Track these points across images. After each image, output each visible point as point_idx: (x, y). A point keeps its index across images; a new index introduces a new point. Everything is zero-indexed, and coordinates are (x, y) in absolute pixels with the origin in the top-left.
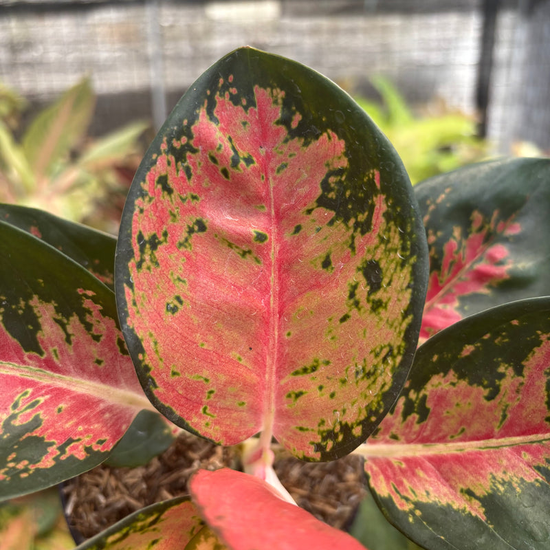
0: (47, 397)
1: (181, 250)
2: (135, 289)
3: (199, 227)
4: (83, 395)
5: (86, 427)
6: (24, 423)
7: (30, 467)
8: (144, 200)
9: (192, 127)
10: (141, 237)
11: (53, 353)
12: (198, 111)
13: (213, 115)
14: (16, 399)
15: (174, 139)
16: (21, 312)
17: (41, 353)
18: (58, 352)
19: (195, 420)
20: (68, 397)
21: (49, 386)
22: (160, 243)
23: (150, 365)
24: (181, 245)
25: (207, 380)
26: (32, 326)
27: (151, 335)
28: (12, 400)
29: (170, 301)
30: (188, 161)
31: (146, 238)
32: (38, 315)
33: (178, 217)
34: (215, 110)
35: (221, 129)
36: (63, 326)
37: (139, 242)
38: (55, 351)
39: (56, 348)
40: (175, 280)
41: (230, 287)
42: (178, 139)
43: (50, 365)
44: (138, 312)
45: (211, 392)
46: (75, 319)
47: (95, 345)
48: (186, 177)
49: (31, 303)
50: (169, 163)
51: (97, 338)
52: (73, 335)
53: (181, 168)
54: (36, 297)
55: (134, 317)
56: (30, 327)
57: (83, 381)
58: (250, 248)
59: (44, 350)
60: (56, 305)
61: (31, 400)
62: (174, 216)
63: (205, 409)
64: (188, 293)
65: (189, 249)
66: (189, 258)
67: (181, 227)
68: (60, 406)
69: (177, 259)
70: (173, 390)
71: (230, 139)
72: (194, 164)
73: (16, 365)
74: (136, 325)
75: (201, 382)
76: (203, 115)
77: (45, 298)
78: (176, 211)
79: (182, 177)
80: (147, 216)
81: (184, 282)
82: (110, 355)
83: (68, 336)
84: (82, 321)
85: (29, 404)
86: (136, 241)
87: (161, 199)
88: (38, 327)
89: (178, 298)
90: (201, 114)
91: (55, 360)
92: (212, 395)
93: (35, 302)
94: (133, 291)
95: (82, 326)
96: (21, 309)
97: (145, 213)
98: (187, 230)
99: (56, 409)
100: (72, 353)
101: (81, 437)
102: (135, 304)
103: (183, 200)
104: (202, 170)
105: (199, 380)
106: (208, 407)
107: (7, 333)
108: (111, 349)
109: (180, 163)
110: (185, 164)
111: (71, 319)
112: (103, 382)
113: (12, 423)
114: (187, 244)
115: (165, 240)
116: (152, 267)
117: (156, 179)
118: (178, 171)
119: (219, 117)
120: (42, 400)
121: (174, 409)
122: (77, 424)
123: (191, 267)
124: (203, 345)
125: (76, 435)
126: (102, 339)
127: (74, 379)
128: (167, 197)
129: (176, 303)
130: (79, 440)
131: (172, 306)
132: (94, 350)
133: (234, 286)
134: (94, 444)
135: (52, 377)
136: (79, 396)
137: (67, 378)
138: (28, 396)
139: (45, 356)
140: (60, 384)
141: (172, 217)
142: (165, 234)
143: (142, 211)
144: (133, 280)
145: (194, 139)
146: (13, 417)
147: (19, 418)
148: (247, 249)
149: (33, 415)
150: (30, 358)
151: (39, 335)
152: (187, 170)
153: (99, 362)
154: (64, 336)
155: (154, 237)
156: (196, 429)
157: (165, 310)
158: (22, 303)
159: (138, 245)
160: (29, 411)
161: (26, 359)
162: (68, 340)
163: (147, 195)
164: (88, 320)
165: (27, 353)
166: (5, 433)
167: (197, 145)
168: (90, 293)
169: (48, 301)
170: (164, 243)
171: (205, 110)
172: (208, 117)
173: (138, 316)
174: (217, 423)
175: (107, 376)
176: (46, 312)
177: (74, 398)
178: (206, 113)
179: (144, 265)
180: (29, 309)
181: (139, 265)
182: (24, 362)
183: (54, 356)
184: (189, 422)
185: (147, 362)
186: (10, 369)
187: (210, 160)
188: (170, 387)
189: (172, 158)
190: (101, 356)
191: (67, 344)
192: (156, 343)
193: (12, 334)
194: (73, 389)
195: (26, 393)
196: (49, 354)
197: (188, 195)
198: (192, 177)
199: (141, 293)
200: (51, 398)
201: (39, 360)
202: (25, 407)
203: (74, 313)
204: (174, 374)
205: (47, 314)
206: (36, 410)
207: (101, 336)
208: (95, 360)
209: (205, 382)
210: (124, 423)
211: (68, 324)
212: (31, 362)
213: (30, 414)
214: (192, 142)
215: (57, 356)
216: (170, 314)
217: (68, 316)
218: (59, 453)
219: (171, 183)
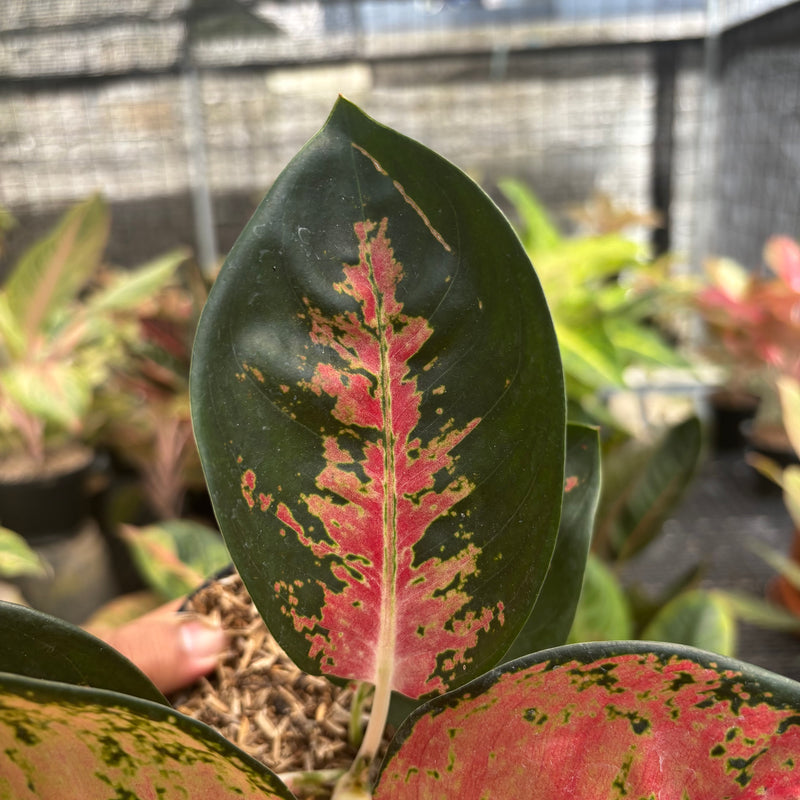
0: (368, 586)
1: (605, 709)
2: (547, 673)
3: (639, 724)
4: (378, 620)
5: (344, 639)
6: (335, 574)
7: (293, 609)
8: (657, 662)
9: (764, 704)
10: (609, 667)
11: (418, 578)
12: (787, 707)
13: (789, 724)
14: (359, 555)
15: (742, 685)
16: (457, 535)
17: (415, 564)
18: (421, 582)
19: (400, 763)
20: (372, 605)
21: (380, 581)
22: (608, 687)
23: (459, 707)
24: (611, 709)
25: (450, 768)
26: (444, 551)
27: (494, 701)
28: (356, 552)
29: (539, 711)
30: (719, 703)
31: (610, 673)
32: (459, 556)
33: (644, 700)
34: (796, 726)
35: (774, 739)
36: (453, 586)
37: (604, 667)
38: (421, 579)
39: (426, 580)
40: (566, 711)
41: (571, 774)
42: (745, 690)
43: (405, 576)
44: (518, 682)
45: (436, 775)
46: (465, 599)
47: (441, 625)
48: (698, 702)
49: (471, 546)
50: (710, 683)
51: (449, 626)
52: (446, 598)
53: (708, 695)
54: (479, 551)
55: (513, 679)
56: (442, 549)
57: (394, 615)
58: (629, 792)
59: (419, 567)
60: (476, 575)
61: (361, 570)
62: (645, 696)
63: (415, 770)
64: (553, 728)
65: (608, 717)
66: (596, 720)
67: (634, 705)
68: (361, 602)
69: (593, 708)
70: (432, 735)
71: (764, 751)
72: (718, 710)
73: (396, 540)
74: (502, 683)
75: (447, 762)
76: (784, 714)
77: (481, 562)
78: (650, 696)
79: (696, 698)
80: (637, 669)
81: (566, 720)
82: (432, 643)
83: (443, 593)
84: (465, 608)
85: (356, 570)
86: (604, 663)
87: (663, 680)
88: (445, 557)
89: (544, 718)
90: (785, 711)
91: (412, 581)
92: (432, 776)
93: (473, 550)
94: (543, 672)
95: (460, 608)
96: (461, 535)
97: (640, 666)
98: (632, 712)
99: (356, 600)
100: (424, 599)
101: (332, 640)
102: (528, 677)
103: (668, 703)
104: (713, 719)
105: (449, 759)
106: (417, 774)
107: (429, 524)
108: (439, 644)
109: (714, 694)
110: (715, 700)
111: (465, 594)
112: (399, 637)
113: (333, 562)
114: (613, 714)
115: (612, 692)
116: (576, 685)
117: (686, 672)
118: (703, 693)
119: (787, 732)
120: (364, 581)
121: (410, 738)
122: (345, 629)
123: (586, 724)
124: (493, 756)
125: (333, 634)
126: (449, 632)
127: (394, 605)
128: (667, 686)
129: (538, 718)
130: (328, 640)
131: (534, 713)
132: (434, 624)
133: (574, 780)
134: (327, 656)
135: (391, 581)
136: (376, 616)
137: (394, 597)
138: (365, 565)
139: (413, 569)
140: (384, 592)
141: (643, 693)
142: (620, 690)
143: (642, 662)
144: (556, 669)
145: (750, 708)
146: (339, 561)
147: (338, 567)
148: (626, 788)
149: (344, 580)
150: (407, 553)
151: (436, 560)
152: (708, 703)
153: (421, 631)
154: (442, 588)
155: (613, 681)
156: (389, 765)
157: (527, 708)
158: (468, 536)
159: (599, 666)
160: (349, 573)
161: (405, 549)
162: (438, 593)
163: (664, 664)
164: (468, 614)
165: (411, 549)
166: (321, 561)
167: (743, 713)
168: (501, 618)
169: (478, 565)
170: (608, 692)
171: (792, 715)
172: (784, 720)
173: (514, 683)
174: (399, 786)
175: (406, 641)
176: (465, 563)
177: (373, 612)
178: (788, 716)
179: (577, 677)
180: (464, 544)
181: (575, 672)
182: (400, 548)
183: (415, 579)
184: (397, 755)
185: (462, 704)
186: (390, 536)
187: (729, 729)
188: (436, 730)
189: (718, 685)
190: (429, 633)
191: (433, 592)
192: (486, 708)
193: (429, 528)
194: (383, 607)
195: (366, 562)
196: (417, 574)
197: (676, 707)
198: (700, 709)
199: (542, 680)
200: (368, 590)
201: (406, 563)
202: (351, 567)
203: (472, 597)
204: (452, 732)
205: (463, 565)
206: (351, 581)
207: (452, 631)
208: (422, 626)
209: (447, 767)
210: (356, 673)
211: (457, 591)
212: (402, 554)
213: (344, 575)
214: (745, 705)
215: (417, 582)
216: (524, 714)
217: (467, 589)
218: (311, 629)
219: (685, 688)
